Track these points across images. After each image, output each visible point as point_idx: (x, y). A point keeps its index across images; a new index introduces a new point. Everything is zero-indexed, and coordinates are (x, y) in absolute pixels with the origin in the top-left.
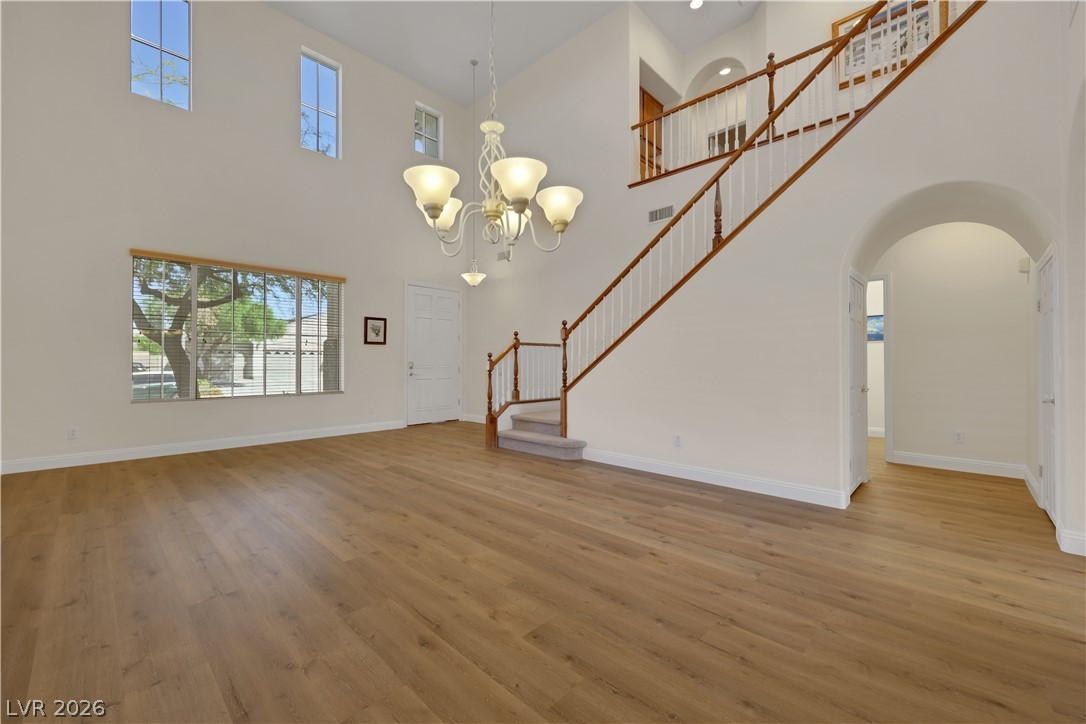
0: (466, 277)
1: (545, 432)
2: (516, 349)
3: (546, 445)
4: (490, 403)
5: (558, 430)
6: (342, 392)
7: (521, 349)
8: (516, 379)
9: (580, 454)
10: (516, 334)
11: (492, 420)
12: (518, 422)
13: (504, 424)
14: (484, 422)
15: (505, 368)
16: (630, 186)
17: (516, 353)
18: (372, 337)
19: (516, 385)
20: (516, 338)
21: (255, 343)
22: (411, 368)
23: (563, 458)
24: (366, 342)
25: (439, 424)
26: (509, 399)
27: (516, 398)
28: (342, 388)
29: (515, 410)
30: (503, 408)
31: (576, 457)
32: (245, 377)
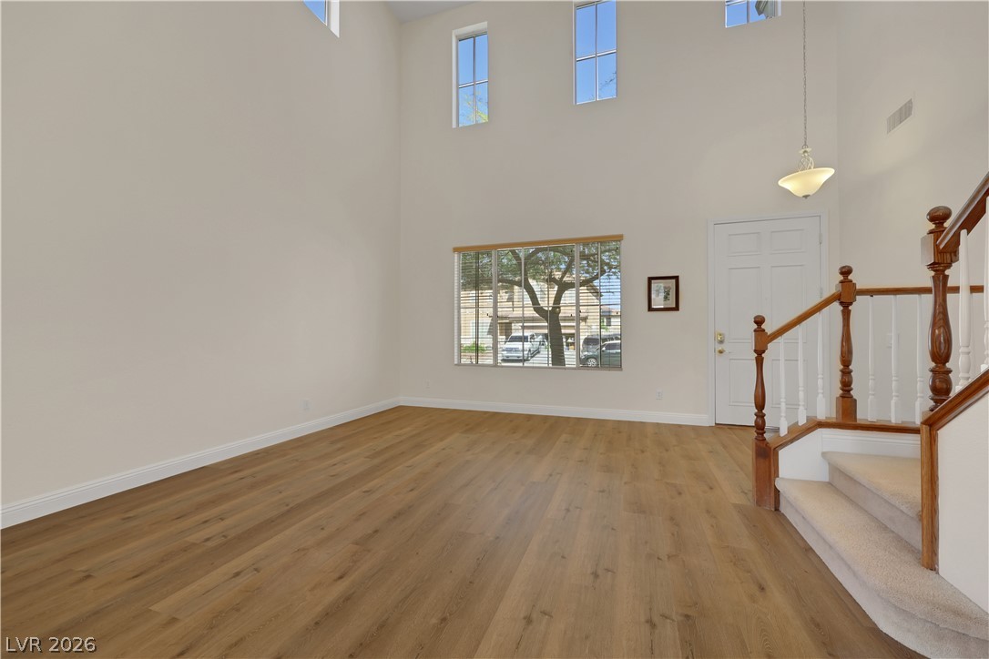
0: (791, 184)
2: (846, 306)
4: (760, 416)
6: (621, 370)
8: (848, 373)
10: (846, 272)
11: (765, 452)
17: (846, 314)
18: (658, 302)
19: (848, 385)
22: (721, 342)
24: (650, 309)
26: (825, 415)
27: (848, 418)
28: (622, 364)
30: (800, 431)
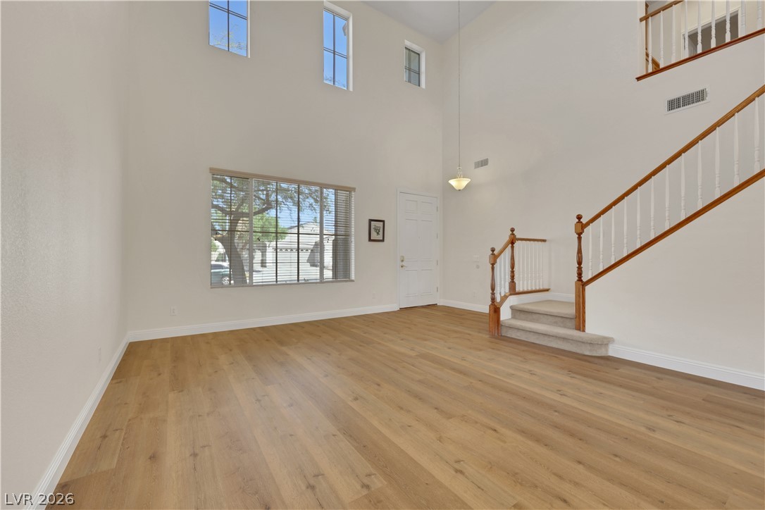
0: (453, 182)
1: (555, 324)
2: (513, 244)
3: (564, 339)
4: (493, 294)
5: (573, 323)
6: (353, 281)
7: (517, 244)
8: (513, 272)
9: (607, 350)
10: (513, 230)
11: (496, 310)
12: (516, 311)
13: (505, 314)
14: (487, 311)
15: (504, 262)
16: (639, 79)
17: (512, 247)
18: (374, 236)
19: (513, 277)
20: (513, 234)
21: (267, 243)
22: (402, 261)
23: (587, 353)
24: (370, 240)
25: (423, 307)
26: (507, 290)
27: (513, 290)
28: (353, 277)
29: (513, 300)
30: (504, 298)
31: (601, 352)
32: (262, 266)
